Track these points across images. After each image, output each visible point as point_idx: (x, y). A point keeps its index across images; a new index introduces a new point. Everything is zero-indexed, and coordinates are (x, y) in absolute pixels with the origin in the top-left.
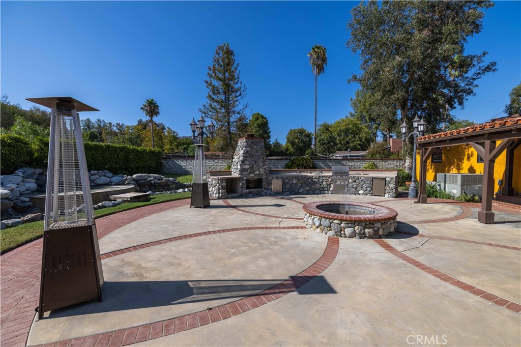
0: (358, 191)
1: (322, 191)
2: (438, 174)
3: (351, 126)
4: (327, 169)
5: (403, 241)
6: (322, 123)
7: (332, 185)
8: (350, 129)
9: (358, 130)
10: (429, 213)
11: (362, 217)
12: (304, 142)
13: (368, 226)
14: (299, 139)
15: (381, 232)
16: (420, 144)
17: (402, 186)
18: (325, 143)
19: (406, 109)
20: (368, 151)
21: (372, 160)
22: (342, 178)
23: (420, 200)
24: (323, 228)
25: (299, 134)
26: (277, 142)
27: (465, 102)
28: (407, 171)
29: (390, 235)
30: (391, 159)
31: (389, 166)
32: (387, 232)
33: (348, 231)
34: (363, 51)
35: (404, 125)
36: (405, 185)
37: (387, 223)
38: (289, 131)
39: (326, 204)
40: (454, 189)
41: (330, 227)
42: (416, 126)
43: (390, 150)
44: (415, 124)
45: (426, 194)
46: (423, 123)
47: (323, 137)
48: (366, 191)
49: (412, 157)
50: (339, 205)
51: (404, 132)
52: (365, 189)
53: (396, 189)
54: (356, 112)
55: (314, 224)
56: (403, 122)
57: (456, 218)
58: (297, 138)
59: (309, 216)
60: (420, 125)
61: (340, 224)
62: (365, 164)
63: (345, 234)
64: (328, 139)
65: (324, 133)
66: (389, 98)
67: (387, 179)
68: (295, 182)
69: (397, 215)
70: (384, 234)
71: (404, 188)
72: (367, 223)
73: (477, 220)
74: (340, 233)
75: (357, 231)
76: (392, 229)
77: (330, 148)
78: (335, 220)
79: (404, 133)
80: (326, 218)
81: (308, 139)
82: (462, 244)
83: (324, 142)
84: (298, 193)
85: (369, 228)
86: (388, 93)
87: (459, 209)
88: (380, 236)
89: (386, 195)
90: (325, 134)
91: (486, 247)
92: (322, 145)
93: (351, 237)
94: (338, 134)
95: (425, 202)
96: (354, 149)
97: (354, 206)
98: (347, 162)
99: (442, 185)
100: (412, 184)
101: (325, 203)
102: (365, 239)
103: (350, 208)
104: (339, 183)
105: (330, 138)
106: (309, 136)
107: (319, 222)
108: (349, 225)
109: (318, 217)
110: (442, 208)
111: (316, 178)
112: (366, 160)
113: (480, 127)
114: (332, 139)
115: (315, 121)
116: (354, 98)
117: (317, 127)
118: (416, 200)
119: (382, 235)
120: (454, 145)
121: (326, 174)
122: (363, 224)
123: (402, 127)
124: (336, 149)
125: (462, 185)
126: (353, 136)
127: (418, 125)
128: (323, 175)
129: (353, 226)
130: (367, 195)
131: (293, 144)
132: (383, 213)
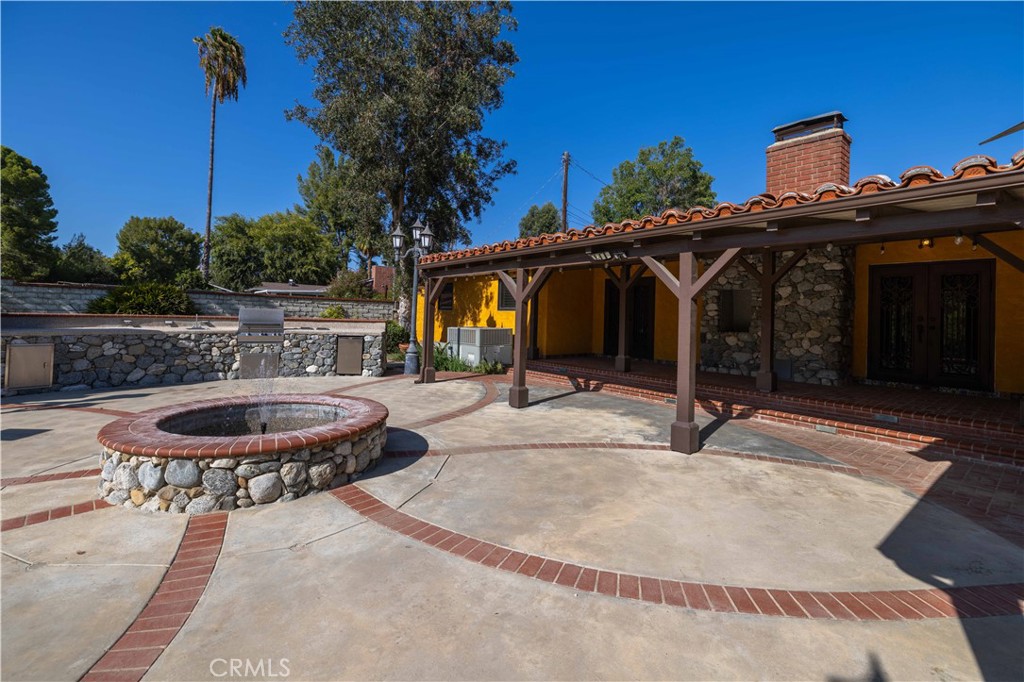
0: (305, 368)
1: (206, 373)
2: (448, 328)
3: (298, 231)
4: (228, 316)
5: (398, 476)
6: (228, 214)
7: (238, 357)
8: (296, 237)
9: (314, 242)
10: (440, 401)
11: (301, 434)
12: (178, 256)
13: (319, 459)
14: (162, 245)
15: (351, 467)
16: (424, 270)
17: (393, 352)
18: (234, 261)
19: (401, 208)
20: (330, 287)
21: (339, 300)
22: (265, 338)
23: (423, 377)
24: (169, 495)
25: (160, 232)
26: (81, 244)
27: (482, 213)
28: (401, 324)
29: (372, 469)
30: (374, 302)
31: (370, 315)
32: (364, 461)
33: (259, 485)
34: (321, 62)
35: (398, 232)
36: (398, 351)
37: (365, 439)
38: (127, 219)
39: (201, 411)
40: (471, 355)
41: (199, 483)
42: (418, 237)
43: (371, 286)
44: (417, 234)
45: (434, 365)
46: (429, 233)
47: (228, 247)
48: (324, 365)
49: (409, 298)
50: (243, 407)
51: (398, 245)
52: (321, 362)
53: (383, 358)
54: (309, 207)
55: (139, 487)
56: (395, 229)
57: (481, 404)
58: (154, 241)
59: (120, 461)
60: (424, 235)
61: (232, 470)
62: (324, 309)
63: (249, 497)
64: (243, 253)
65: (232, 236)
66: (371, 174)
67: (367, 339)
68: (114, 351)
69: (387, 415)
70: (359, 469)
71: (396, 356)
72: (315, 450)
73: (507, 403)
74: (232, 497)
75: (287, 480)
76: (377, 452)
77: (248, 274)
78: (214, 458)
79: (397, 248)
80: (183, 458)
81: (188, 248)
82: (497, 455)
83: (231, 258)
84: (125, 384)
85: (319, 463)
86: (368, 163)
87: (481, 387)
88: (349, 475)
89: (365, 371)
90: (235, 242)
91: (530, 454)
92: (227, 265)
93: (268, 499)
94: (267, 245)
95: (431, 380)
96: (304, 280)
97: (287, 406)
98: (284, 303)
99: (455, 347)
100: (411, 345)
101: (195, 407)
102: (311, 496)
103: (276, 411)
104: (256, 349)
105: (249, 251)
106: (190, 240)
107: (159, 474)
108: (262, 466)
109: (155, 460)
110: (458, 388)
111: (188, 339)
112: (325, 300)
113: (512, 245)
114: (251, 254)
115: (207, 206)
116: (306, 177)
117: (213, 221)
118: (418, 378)
119: (355, 471)
120: (476, 274)
121: (220, 328)
122: (306, 455)
123: (395, 236)
124: (262, 277)
125: (481, 346)
126: (301, 252)
127: (421, 235)
128: (212, 329)
129: (274, 465)
130: (324, 374)
131: (140, 255)
132: (356, 415)
